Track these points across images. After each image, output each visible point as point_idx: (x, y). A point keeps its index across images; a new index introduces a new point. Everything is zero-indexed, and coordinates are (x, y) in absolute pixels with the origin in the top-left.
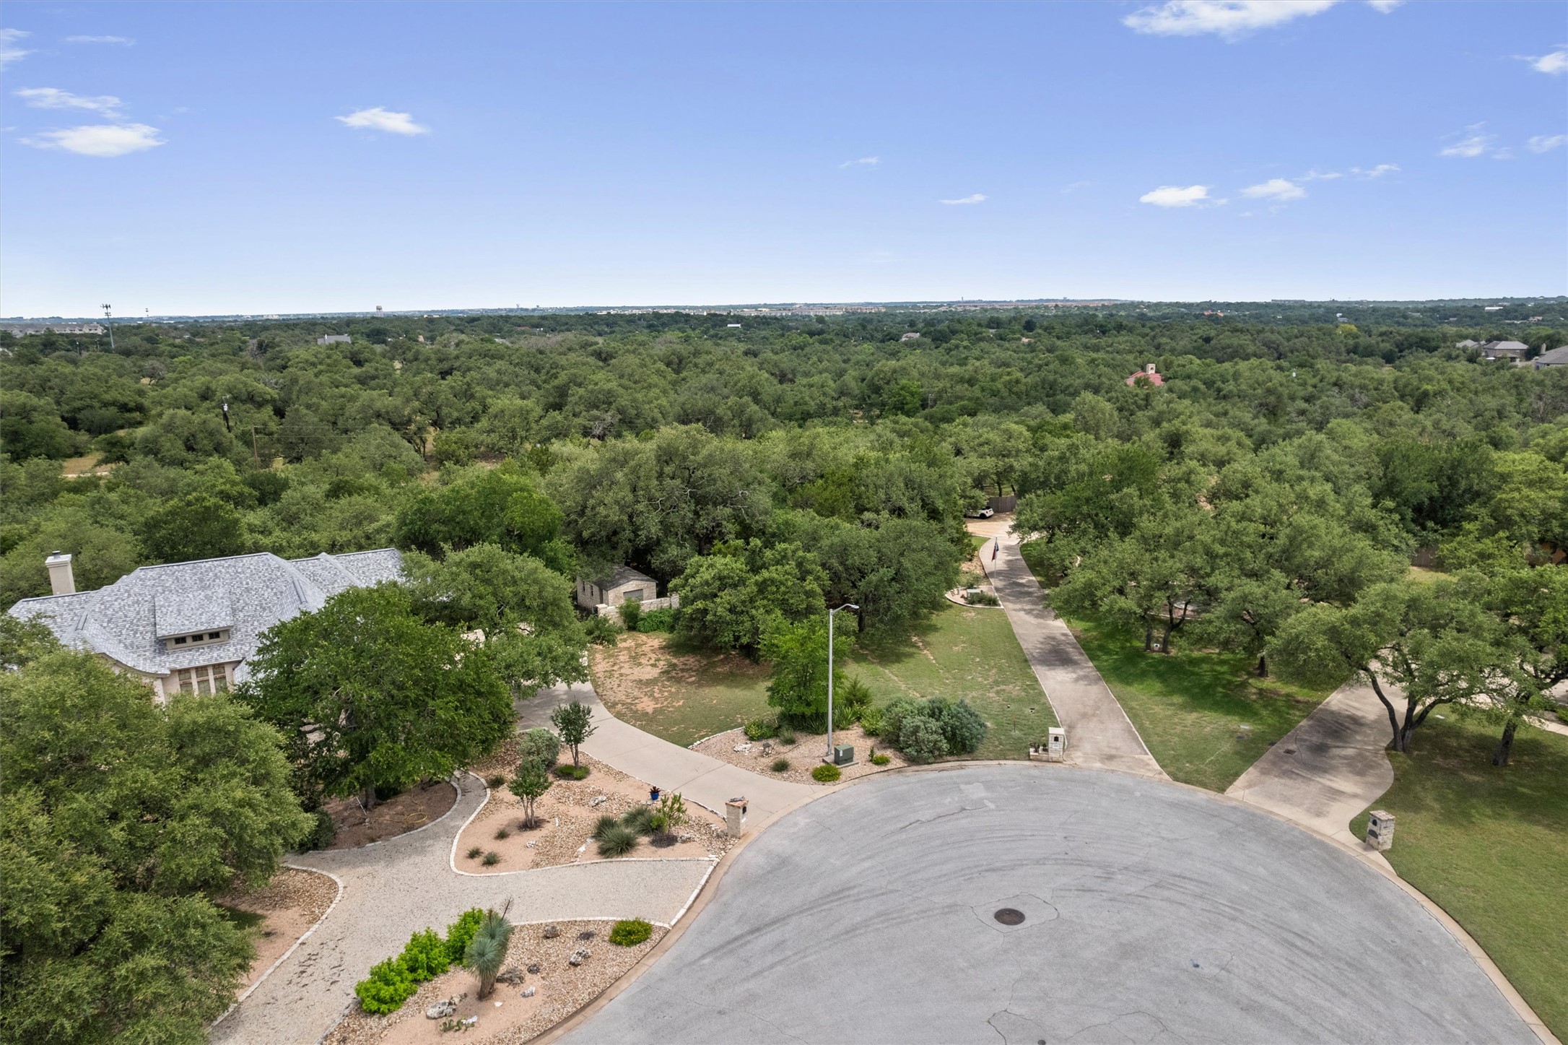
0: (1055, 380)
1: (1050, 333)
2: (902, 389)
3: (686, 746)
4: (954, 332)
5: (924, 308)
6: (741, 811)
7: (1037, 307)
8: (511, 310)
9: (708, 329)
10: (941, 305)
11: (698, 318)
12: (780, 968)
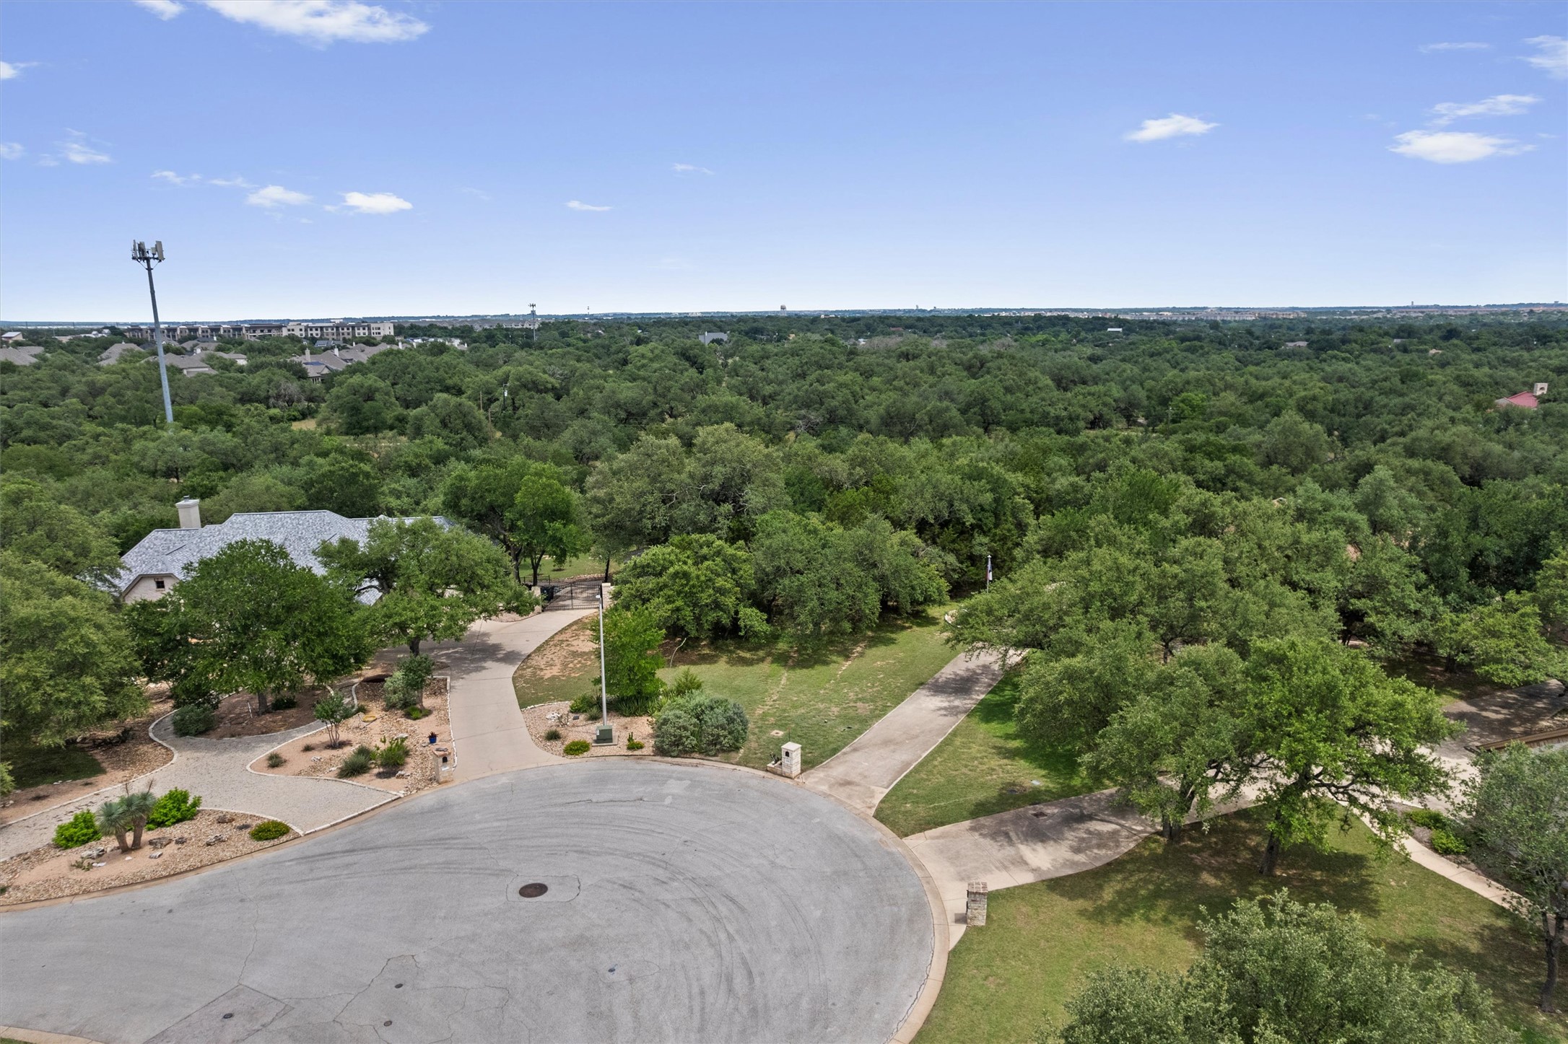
0: (1372, 398)
1: (1469, 344)
2: (1183, 401)
3: (523, 705)
4: (1344, 341)
5: (1355, 313)
6: (441, 760)
7: (1503, 314)
8: (910, 311)
9: (1079, 333)
10: (1379, 310)
11: (1077, 321)
12: (324, 881)
